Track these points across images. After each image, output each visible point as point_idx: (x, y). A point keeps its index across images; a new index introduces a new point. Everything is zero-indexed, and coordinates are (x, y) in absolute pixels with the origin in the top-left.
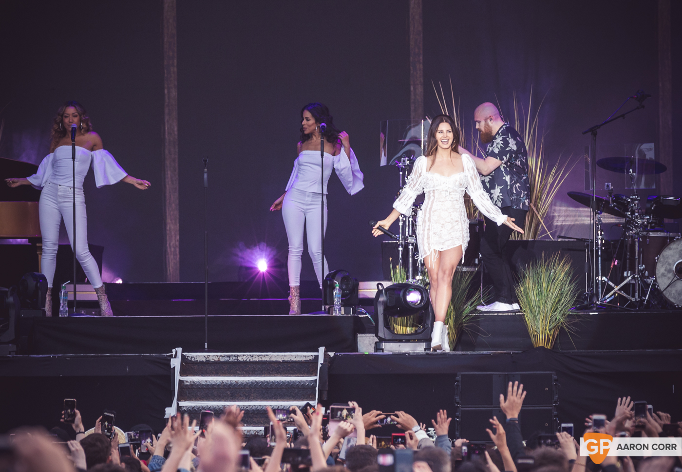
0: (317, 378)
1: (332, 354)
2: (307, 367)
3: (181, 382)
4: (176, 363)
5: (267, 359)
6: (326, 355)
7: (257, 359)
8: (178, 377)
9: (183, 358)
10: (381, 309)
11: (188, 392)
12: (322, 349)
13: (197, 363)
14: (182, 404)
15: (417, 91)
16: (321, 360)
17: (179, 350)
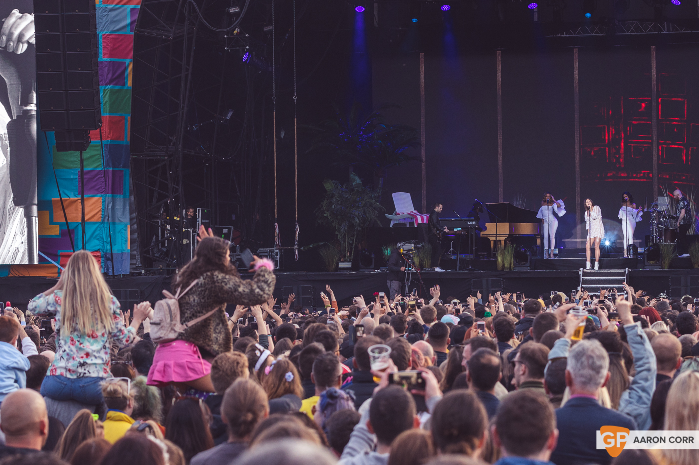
0: (625, 277)
1: (630, 270)
2: (622, 274)
3: (582, 279)
4: (581, 273)
5: (609, 271)
6: (628, 270)
7: (606, 272)
8: (581, 277)
9: (583, 271)
10: (645, 256)
11: (585, 282)
12: (627, 268)
13: (587, 273)
14: (583, 285)
15: (655, 188)
16: (626, 272)
17: (582, 269)
